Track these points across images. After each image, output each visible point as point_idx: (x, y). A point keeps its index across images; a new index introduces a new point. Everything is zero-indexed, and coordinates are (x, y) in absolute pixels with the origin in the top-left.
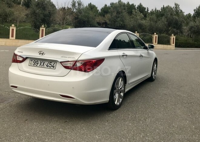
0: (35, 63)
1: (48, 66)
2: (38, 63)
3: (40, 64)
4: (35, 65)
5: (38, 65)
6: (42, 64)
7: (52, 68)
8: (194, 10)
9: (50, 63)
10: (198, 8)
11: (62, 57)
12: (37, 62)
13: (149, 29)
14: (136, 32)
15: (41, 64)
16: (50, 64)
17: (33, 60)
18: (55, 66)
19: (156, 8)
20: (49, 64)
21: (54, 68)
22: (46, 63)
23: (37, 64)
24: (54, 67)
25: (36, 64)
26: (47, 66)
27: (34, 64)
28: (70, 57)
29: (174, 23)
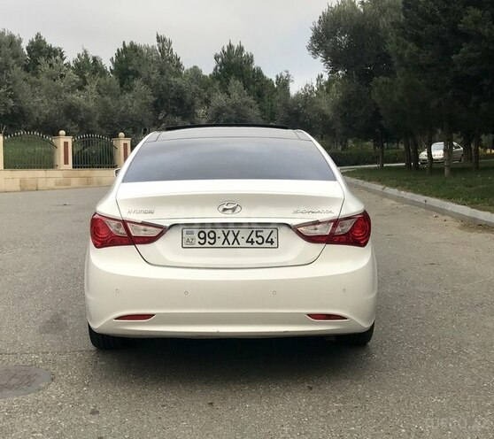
0: (205, 238)
1: (252, 242)
2: (214, 238)
3: (223, 238)
4: (207, 245)
5: (219, 243)
6: (231, 238)
7: (265, 245)
8: (216, 57)
9: (257, 232)
10: (226, 50)
11: (296, 212)
12: (212, 235)
13: (99, 122)
14: (62, 132)
15: (226, 238)
16: (257, 237)
17: (196, 232)
18: (275, 240)
19: (85, 52)
20: (253, 236)
21: (275, 245)
22: (244, 234)
23: (212, 241)
24: (272, 242)
25: (208, 239)
26: (247, 242)
27: (202, 241)
28: (319, 212)
29: (173, 98)
